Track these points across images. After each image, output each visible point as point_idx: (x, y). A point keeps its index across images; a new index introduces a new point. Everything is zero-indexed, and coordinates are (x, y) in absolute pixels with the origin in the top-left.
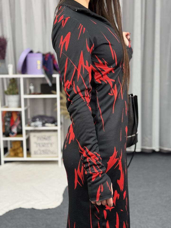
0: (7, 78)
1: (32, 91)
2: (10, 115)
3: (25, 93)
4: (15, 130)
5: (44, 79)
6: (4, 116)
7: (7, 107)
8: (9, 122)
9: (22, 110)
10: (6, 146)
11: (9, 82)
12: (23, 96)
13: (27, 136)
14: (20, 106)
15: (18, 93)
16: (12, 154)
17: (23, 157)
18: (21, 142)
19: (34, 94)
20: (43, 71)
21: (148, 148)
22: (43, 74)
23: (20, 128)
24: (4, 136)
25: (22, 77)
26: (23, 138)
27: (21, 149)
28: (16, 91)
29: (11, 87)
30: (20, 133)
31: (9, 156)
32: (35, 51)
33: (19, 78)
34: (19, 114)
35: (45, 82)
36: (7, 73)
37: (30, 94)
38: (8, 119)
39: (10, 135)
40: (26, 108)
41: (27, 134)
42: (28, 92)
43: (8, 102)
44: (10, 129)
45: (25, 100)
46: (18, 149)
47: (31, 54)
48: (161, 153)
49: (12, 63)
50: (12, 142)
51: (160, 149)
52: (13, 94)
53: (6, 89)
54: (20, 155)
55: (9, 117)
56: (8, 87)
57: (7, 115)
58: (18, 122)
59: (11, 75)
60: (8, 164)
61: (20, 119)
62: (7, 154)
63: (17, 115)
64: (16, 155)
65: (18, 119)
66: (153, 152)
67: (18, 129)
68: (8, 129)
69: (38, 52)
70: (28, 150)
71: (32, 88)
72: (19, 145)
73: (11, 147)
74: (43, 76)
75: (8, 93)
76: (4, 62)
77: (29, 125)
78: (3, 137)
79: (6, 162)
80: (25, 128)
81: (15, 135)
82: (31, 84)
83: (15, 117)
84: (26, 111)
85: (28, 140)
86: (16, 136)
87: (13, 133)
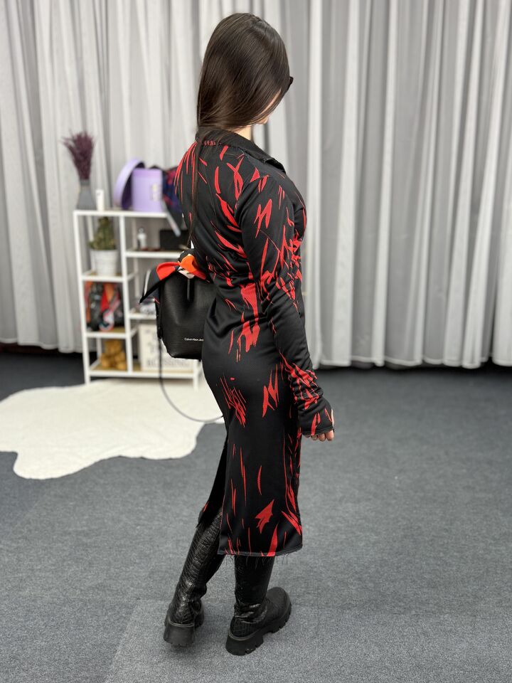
0: (93, 217)
1: (143, 245)
2: (100, 289)
3: (129, 247)
4: (109, 318)
5: (165, 220)
6: (90, 291)
7: (95, 274)
8: (98, 302)
9: (124, 279)
10: (93, 349)
11: (97, 225)
12: (125, 254)
13: (134, 332)
14: (119, 273)
15: (115, 247)
16: (105, 363)
17: (126, 369)
18: (123, 342)
19: (146, 250)
20: (164, 205)
21: (363, 359)
22: (164, 211)
23: (120, 314)
24: (90, 328)
25: (121, 214)
26: (127, 335)
27: (122, 355)
28: (112, 242)
29: (101, 235)
30: (119, 324)
31: (100, 367)
32: (149, 164)
33: (118, 218)
34: (117, 288)
35: (167, 228)
36: (95, 208)
37: (139, 249)
38: (97, 297)
39: (102, 327)
40: (131, 276)
41: (132, 327)
42: (135, 245)
43: (96, 263)
44: (101, 316)
45: (130, 260)
46: (116, 354)
47: (140, 171)
48: (387, 369)
49: (103, 188)
50: (104, 341)
51: (386, 362)
52: (107, 248)
53: (91, 238)
54: (121, 366)
55: (98, 293)
56: (95, 235)
57: (95, 289)
58: (117, 304)
59: (101, 211)
60: (97, 384)
61: (120, 297)
62: (95, 364)
63: (114, 289)
64: (113, 366)
65: (116, 298)
66: (373, 368)
67: (115, 316)
68: (96, 315)
69: (155, 167)
70: (136, 357)
71: (142, 237)
72: (118, 348)
73: (103, 351)
74: (163, 215)
75: (95, 246)
76: (88, 184)
77: (138, 311)
78: (87, 331)
79: (93, 379)
80: (129, 315)
81: (109, 327)
82: (141, 230)
83: (110, 295)
84: (131, 283)
85: (135, 339)
86: (112, 330)
87: (107, 325)
